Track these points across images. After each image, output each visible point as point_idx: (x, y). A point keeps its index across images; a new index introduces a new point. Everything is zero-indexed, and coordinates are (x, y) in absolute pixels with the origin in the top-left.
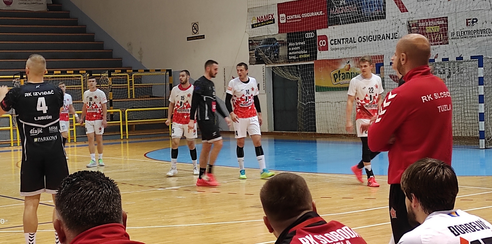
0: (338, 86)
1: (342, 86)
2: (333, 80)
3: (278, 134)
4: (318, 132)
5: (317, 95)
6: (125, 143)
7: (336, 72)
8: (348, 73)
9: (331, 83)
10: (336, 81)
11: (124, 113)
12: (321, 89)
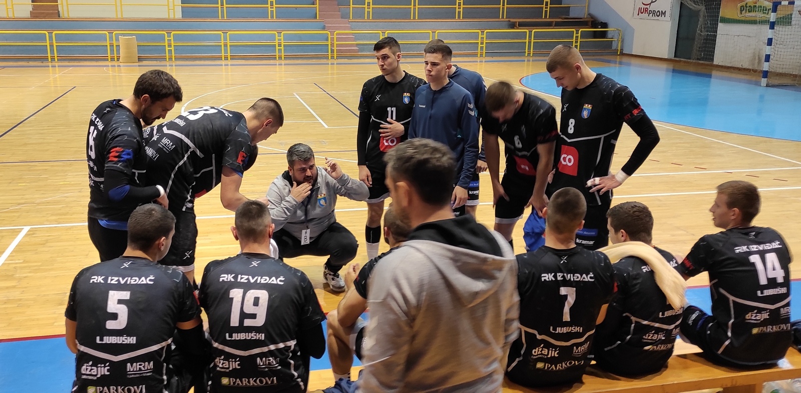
0: (743, 19)
1: (747, 19)
2: (739, 12)
3: (676, 61)
4: (716, 62)
5: (721, 27)
6: (528, 61)
7: (743, 4)
8: (756, 6)
9: (736, 15)
10: (741, 14)
11: (530, 32)
12: (726, 21)
